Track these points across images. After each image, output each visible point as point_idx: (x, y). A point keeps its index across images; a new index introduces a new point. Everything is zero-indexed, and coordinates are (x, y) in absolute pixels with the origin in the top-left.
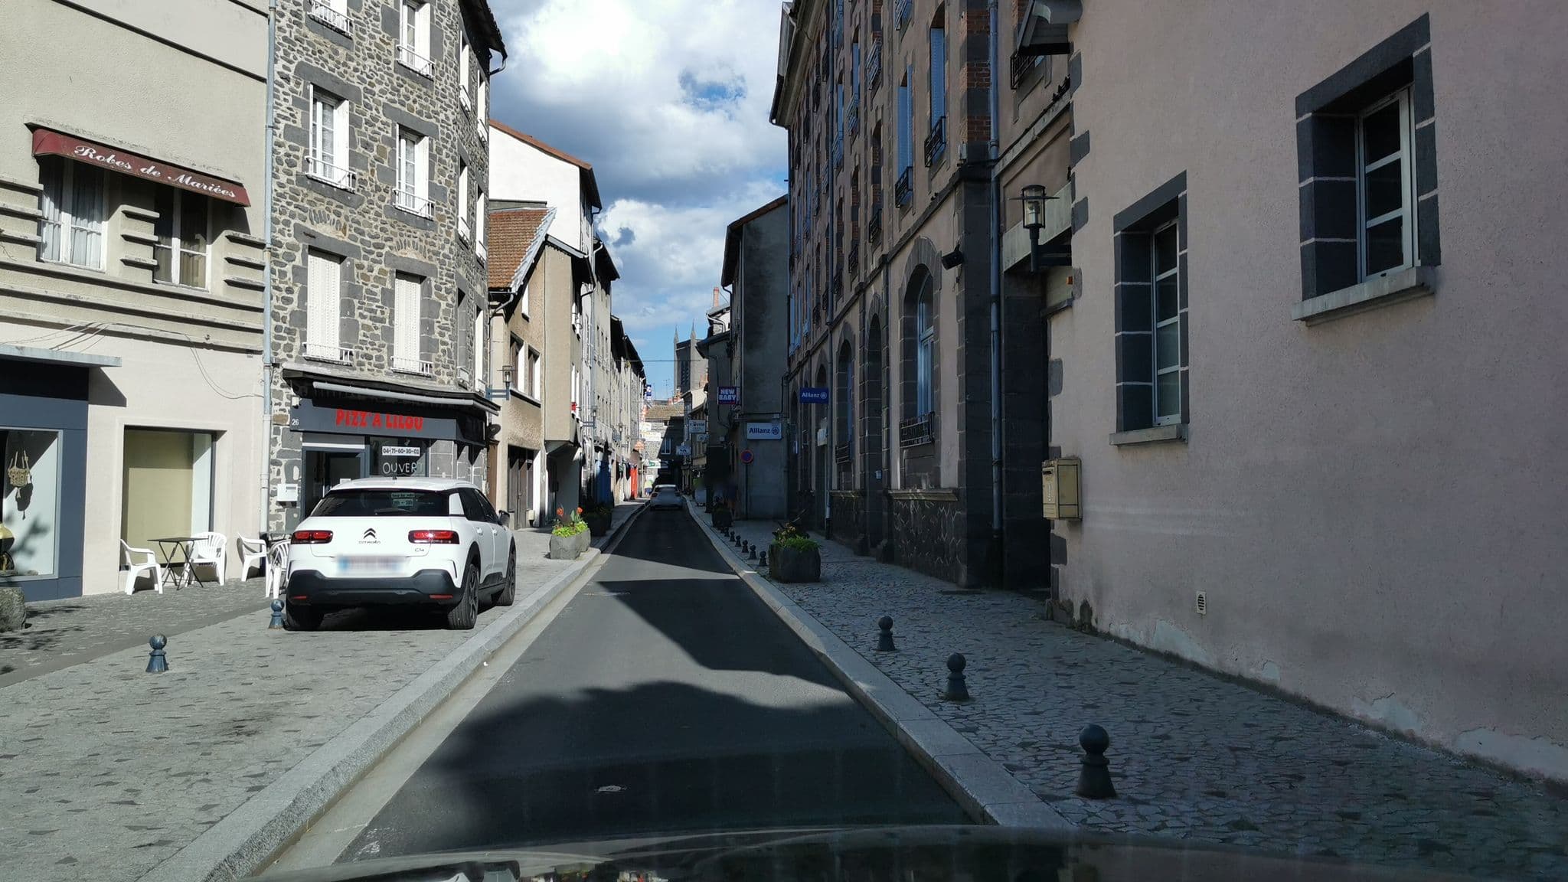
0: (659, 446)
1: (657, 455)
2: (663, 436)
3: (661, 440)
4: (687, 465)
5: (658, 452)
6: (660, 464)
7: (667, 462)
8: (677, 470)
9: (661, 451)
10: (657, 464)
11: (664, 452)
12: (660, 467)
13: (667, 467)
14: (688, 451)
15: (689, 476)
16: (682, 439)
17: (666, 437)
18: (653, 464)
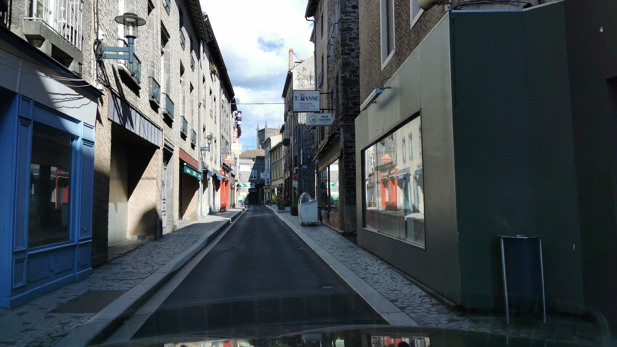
0: (250, 175)
1: (248, 180)
2: (252, 168)
3: (251, 171)
4: (268, 185)
5: (249, 178)
6: (250, 186)
7: (254, 184)
8: (260, 189)
9: (251, 177)
10: (249, 185)
11: (252, 178)
12: (250, 188)
13: (254, 187)
14: (269, 176)
15: (269, 193)
16: (263, 170)
17: (254, 168)
18: (245, 186)
